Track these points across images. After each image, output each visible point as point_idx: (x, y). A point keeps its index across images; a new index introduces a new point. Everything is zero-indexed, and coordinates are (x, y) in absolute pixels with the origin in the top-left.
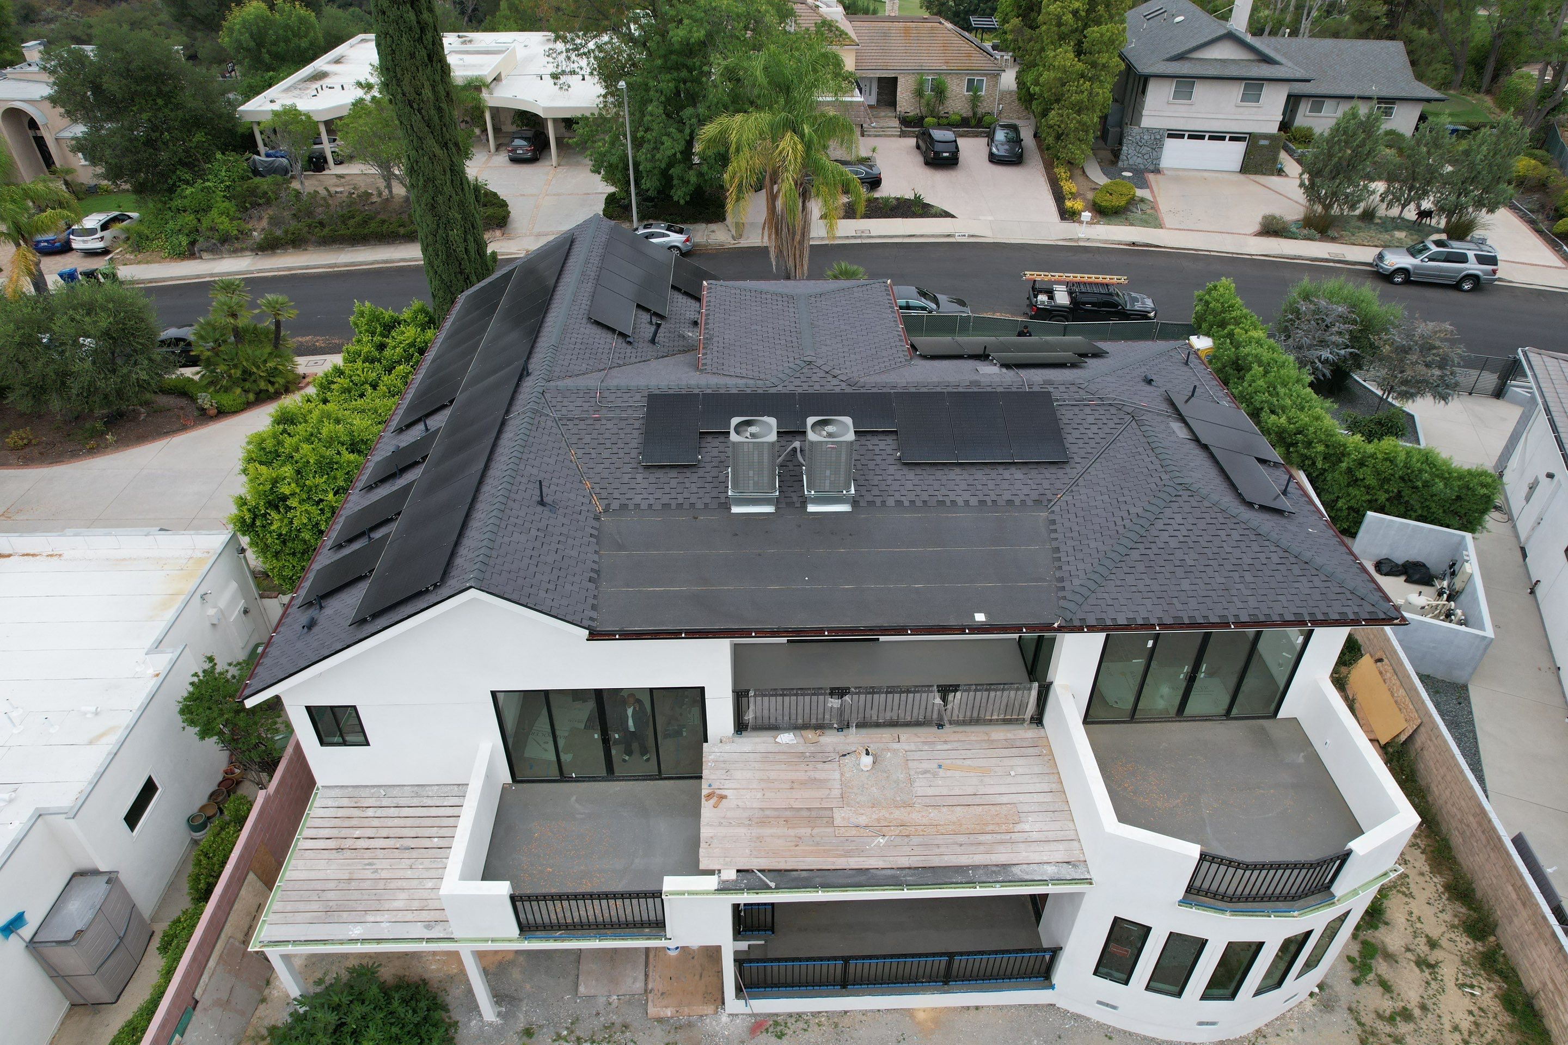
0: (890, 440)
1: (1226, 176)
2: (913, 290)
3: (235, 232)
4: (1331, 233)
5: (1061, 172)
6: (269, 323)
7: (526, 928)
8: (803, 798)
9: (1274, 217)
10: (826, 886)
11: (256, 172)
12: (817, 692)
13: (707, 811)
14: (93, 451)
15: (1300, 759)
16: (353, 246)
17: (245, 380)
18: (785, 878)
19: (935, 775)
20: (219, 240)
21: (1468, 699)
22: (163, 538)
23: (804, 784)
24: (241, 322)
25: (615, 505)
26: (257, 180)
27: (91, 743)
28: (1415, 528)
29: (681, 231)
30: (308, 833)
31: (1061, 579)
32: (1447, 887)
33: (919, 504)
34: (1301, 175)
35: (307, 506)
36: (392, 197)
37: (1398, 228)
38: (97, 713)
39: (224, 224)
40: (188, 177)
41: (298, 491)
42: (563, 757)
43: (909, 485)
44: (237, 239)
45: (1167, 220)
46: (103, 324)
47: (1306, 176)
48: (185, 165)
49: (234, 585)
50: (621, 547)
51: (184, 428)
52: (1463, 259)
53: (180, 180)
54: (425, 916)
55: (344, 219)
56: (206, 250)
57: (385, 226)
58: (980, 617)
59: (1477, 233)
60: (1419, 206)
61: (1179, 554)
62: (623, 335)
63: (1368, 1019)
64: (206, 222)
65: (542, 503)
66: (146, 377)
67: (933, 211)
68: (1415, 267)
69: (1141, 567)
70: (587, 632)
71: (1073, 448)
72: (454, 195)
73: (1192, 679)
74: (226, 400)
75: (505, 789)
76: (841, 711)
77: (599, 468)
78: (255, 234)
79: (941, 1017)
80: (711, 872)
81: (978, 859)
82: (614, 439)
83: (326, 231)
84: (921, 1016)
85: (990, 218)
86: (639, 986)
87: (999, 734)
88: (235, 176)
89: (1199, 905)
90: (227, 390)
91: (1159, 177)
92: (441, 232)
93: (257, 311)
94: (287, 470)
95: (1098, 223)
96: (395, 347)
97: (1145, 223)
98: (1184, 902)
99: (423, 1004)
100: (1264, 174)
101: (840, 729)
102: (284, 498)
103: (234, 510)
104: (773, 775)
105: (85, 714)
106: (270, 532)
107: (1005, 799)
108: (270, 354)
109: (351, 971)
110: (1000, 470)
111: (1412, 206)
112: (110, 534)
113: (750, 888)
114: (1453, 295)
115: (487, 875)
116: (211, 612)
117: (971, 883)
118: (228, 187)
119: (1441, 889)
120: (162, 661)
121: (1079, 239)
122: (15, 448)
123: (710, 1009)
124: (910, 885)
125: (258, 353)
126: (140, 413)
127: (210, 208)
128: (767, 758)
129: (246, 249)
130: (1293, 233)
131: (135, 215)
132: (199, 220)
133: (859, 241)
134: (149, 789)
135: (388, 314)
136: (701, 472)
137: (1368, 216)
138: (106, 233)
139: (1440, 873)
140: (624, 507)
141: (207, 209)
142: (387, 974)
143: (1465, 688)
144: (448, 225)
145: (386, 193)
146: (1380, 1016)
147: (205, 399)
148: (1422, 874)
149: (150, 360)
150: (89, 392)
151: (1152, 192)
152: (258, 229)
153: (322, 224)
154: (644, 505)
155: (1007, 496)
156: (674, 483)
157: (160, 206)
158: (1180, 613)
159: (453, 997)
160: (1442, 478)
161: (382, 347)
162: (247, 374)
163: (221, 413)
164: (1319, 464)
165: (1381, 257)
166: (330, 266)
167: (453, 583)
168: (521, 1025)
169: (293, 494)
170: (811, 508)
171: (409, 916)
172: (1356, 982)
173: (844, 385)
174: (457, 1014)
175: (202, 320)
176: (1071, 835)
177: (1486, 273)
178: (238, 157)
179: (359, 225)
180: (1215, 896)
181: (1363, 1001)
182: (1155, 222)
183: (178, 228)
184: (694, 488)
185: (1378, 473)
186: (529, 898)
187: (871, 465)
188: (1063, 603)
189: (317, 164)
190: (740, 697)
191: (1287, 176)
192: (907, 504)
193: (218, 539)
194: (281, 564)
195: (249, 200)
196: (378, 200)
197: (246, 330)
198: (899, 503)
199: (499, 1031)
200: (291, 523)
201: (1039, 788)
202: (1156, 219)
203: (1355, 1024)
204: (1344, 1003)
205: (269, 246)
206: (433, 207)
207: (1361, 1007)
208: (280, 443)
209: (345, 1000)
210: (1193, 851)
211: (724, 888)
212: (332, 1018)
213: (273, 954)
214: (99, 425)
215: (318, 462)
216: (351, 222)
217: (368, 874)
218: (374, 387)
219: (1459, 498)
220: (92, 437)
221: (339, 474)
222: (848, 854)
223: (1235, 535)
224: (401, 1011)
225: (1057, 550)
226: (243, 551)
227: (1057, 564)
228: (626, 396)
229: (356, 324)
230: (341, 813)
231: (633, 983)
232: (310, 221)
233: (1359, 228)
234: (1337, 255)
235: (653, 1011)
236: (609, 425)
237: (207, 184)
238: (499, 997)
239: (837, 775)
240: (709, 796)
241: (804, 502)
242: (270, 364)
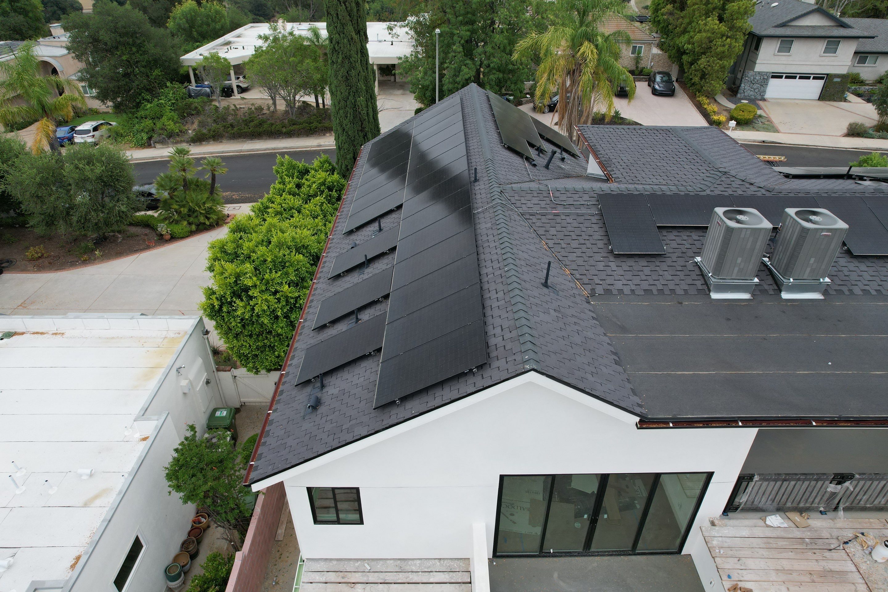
1: (810, 102)
3: (177, 131)
5: (704, 100)
6: (207, 177)
9: (857, 124)
11: (190, 96)
12: (821, 478)
14: (85, 263)
16: (252, 140)
17: (189, 216)
20: (167, 136)
22: (145, 322)
24: (189, 176)
25: (599, 290)
26: (191, 100)
27: (86, 505)
35: (266, 296)
36: (276, 111)
38: (91, 475)
39: (171, 125)
41: (258, 283)
44: (178, 135)
45: (780, 127)
46: (98, 171)
48: (147, 90)
49: (200, 361)
50: (623, 329)
51: (148, 248)
53: (144, 100)
55: (247, 123)
56: (159, 142)
57: (274, 127)
62: (528, 159)
64: (159, 125)
65: (547, 285)
66: (125, 210)
67: (627, 122)
70: (637, 419)
74: (177, 229)
76: (836, 495)
77: (572, 257)
78: (190, 132)
82: (578, 232)
83: (235, 129)
88: (178, 97)
90: (177, 222)
91: (766, 103)
93: (200, 168)
94: (248, 267)
95: (742, 129)
96: (309, 186)
97: (767, 129)
100: (836, 101)
101: (826, 512)
102: (246, 289)
103: (202, 299)
104: (786, 564)
105: (81, 476)
106: (234, 317)
108: (208, 198)
112: (103, 318)
116: (184, 383)
118: (173, 104)
120: (149, 426)
122: (33, 259)
125: (199, 197)
126: (118, 238)
127: (162, 116)
129: (184, 141)
130: (871, 134)
131: (114, 123)
132: (155, 124)
134: (137, 546)
135: (300, 165)
136: (669, 262)
138: (96, 133)
140: (608, 292)
141: (160, 117)
145: (272, 108)
147: (163, 228)
149: (128, 198)
150: (86, 219)
151: (765, 111)
152: (191, 130)
153: (232, 126)
154: (627, 290)
156: (647, 271)
157: (130, 115)
162: (192, 211)
163: (173, 238)
166: (237, 151)
167: (501, 365)
169: (255, 286)
170: (785, 296)
175: (162, 175)
178: (180, 85)
179: (256, 126)
182: (773, 129)
183: (141, 128)
184: (667, 275)
189: (227, 92)
191: (850, 102)
194: (240, 344)
195: (186, 111)
196: (268, 112)
197: (191, 182)
200: (253, 309)
202: (773, 127)
205: (198, 139)
214: (90, 245)
215: (273, 261)
216: (252, 124)
218: (299, 212)
220: (86, 253)
221: (291, 270)
226: (207, 332)
228: (576, 197)
229: (278, 172)
232: (224, 124)
236: (569, 220)
237: (161, 101)
241: (781, 289)
242: (207, 205)
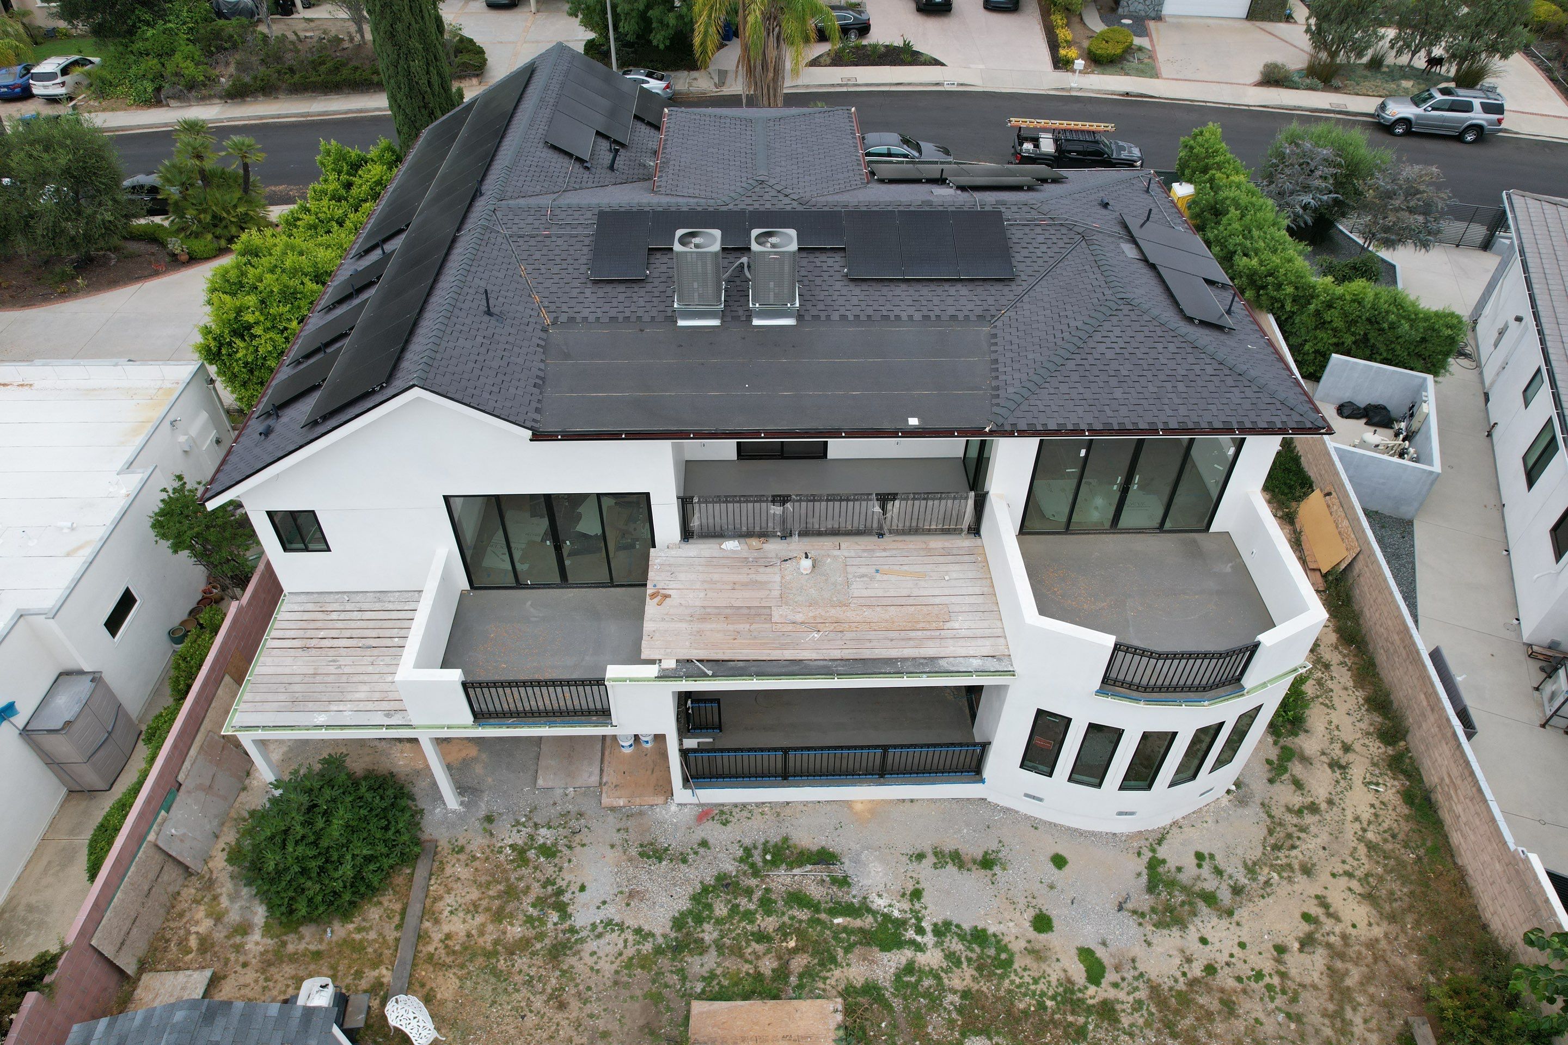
0: (838, 257)
1: (1231, 23)
2: (894, 137)
3: (202, 78)
4: (1336, 82)
5: (1058, 19)
6: (235, 167)
7: (480, 716)
8: (742, 598)
9: (1275, 66)
10: (760, 674)
11: (220, 14)
12: (760, 499)
13: (651, 608)
14: (64, 295)
15: (1228, 569)
16: (326, 94)
17: (215, 226)
18: (722, 667)
19: (872, 579)
20: (186, 86)
21: (1411, 534)
22: (133, 369)
23: (745, 585)
24: (208, 164)
25: (563, 318)
26: (221, 22)
27: (67, 555)
28: (1378, 371)
29: (661, 79)
30: (274, 634)
31: (997, 388)
32: (1367, 700)
33: (863, 318)
34: (1307, 19)
35: (271, 334)
36: (365, 43)
37: (1405, 77)
38: (72, 529)
39: (190, 69)
40: (147, 17)
41: (262, 319)
42: (519, 566)
43: (855, 301)
44: (205, 85)
45: (1164, 70)
46: (63, 161)
47: (1313, 21)
49: (204, 416)
50: (567, 356)
51: (156, 274)
52: (1468, 107)
53: (140, 21)
54: (385, 706)
55: (316, 65)
56: (173, 97)
57: (358, 74)
58: (913, 421)
59: (1488, 81)
60: (1429, 53)
61: (1114, 365)
62: (579, 160)
63: (1278, 812)
64: (170, 67)
65: (489, 313)
66: (112, 218)
67: (922, 59)
68: (1418, 117)
69: (1075, 377)
70: (530, 433)
71: (1021, 267)
72: (413, 23)
73: (1125, 490)
74: (198, 245)
75: (463, 595)
76: (784, 520)
77: (548, 283)
78: (223, 80)
79: (877, 809)
80: (652, 662)
81: (908, 652)
82: (564, 256)
83: (297, 77)
84: (859, 807)
85: (982, 66)
86: (594, 779)
87: (937, 543)
88: (197, 17)
89: (1115, 695)
90: (197, 235)
91: (1159, 24)
92: (402, 62)
93: (223, 153)
94: (251, 300)
95: (1092, 72)
96: (361, 185)
97: (1141, 73)
98: (1101, 692)
99: (390, 792)
100: (1271, 20)
101: (783, 537)
102: (249, 327)
103: (199, 339)
104: (716, 577)
105: (61, 529)
106: (237, 361)
107: (937, 600)
108: (240, 199)
109: (324, 761)
110: (946, 286)
111: (1423, 53)
112: (78, 365)
113: (688, 676)
114: (1455, 147)
115: (445, 665)
116: (182, 439)
117: (899, 673)
118: (191, 29)
119: (1361, 701)
120: (134, 480)
121: (1071, 89)
123: (660, 800)
124: (840, 675)
125: (227, 197)
126: (110, 259)
127: (173, 51)
128: (711, 562)
129: (215, 96)
130: (1295, 82)
131: (95, 59)
132: (163, 65)
133: (844, 89)
134: (127, 601)
135: (354, 153)
136: (649, 287)
137: (1376, 64)
138: (68, 79)
139: (1363, 688)
140: (572, 320)
141: (171, 53)
142: (357, 765)
143: (1410, 523)
144: (409, 55)
145: (358, 38)
146: (1289, 810)
147: (175, 244)
148: (1346, 689)
149: (115, 201)
150: (56, 233)
151: (1151, 41)
152: (226, 75)
153: (292, 70)
154: (592, 318)
155: (951, 311)
156: (621, 297)
157: (121, 48)
158: (1110, 420)
159: (420, 788)
160: (1408, 319)
161: (348, 186)
162: (216, 218)
163: (192, 259)
164: (1288, 307)
165: (1383, 107)
166: (302, 115)
167: (398, 384)
168: (482, 813)
169: (257, 323)
170: (756, 322)
171: (370, 706)
172: (1271, 781)
173: (795, 204)
174: (422, 803)
175: (167, 163)
176: (998, 632)
177: (1491, 123)
179: (330, 72)
180: (1130, 686)
181: (1275, 798)
182: (1151, 72)
183: (141, 73)
184: (641, 302)
185: (1345, 315)
186: (480, 685)
187: (818, 281)
188: (995, 409)
190: (685, 503)
191: (1296, 22)
192: (851, 318)
193: (185, 370)
194: (249, 393)
195: (214, 43)
196: (350, 45)
197: (213, 174)
198: (844, 317)
199: (462, 817)
200: (257, 351)
201: (971, 590)
202: (1153, 68)
203: (1265, 816)
204: (1258, 800)
205: (238, 93)
206: (392, 35)
207: (1273, 802)
208: (244, 274)
209: (317, 785)
210: (1109, 641)
211: (664, 676)
212: (305, 799)
213: (246, 739)
214: (69, 269)
215: (282, 292)
216: (323, 69)
217: (332, 669)
218: (341, 224)
219: (1424, 340)
220: (62, 282)
222: (783, 647)
223: (1172, 348)
224: (369, 796)
225: (996, 361)
226: (212, 381)
227: (994, 374)
228: (577, 214)
229: (322, 164)
230: (306, 616)
231: (589, 776)
232: (279, 67)
233: (1365, 77)
234: (1339, 105)
235: (606, 801)
236: (560, 242)
237: (170, 25)
238: (461, 789)
239: (777, 578)
240: (653, 596)
241: (749, 315)
242: (241, 210)
